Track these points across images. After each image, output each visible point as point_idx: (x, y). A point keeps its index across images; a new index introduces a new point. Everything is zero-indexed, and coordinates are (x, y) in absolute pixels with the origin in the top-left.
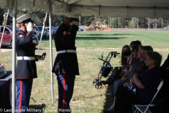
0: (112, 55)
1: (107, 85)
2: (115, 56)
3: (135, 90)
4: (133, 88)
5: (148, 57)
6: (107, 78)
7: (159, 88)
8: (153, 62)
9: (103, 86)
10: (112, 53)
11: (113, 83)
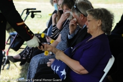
0: (28, 13)
1: (18, 63)
2: (33, 16)
3: (64, 73)
4: (61, 69)
5: (90, 17)
6: (20, 51)
7: (107, 69)
8: (98, 23)
9: (12, 64)
10: (28, 10)
11: (29, 61)
